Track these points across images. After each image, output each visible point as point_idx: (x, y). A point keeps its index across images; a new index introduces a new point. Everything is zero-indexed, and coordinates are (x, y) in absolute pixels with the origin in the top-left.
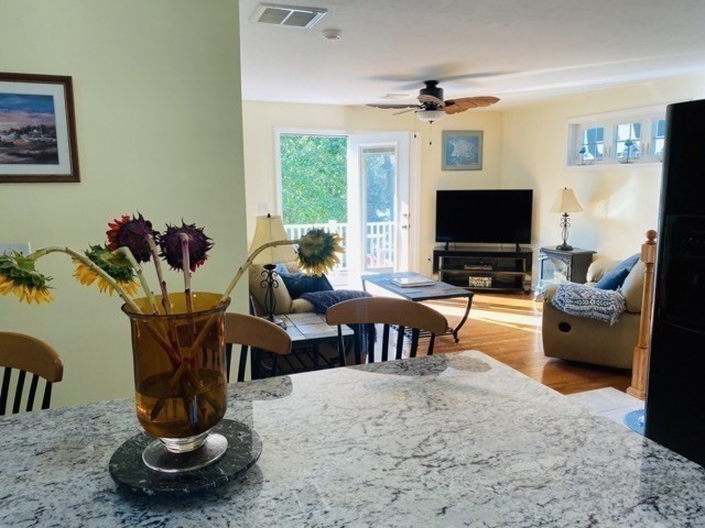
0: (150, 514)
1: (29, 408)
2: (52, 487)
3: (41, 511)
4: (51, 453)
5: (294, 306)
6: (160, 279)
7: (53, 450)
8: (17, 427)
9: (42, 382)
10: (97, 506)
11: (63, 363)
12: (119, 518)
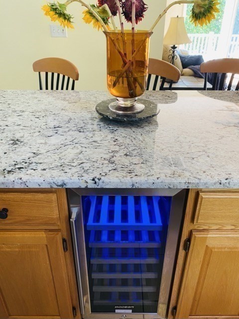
0: (110, 127)
1: (67, 89)
2: (75, 113)
3: (71, 119)
4: (74, 104)
5: (183, 72)
6: (120, 21)
7: (75, 102)
8: (62, 94)
9: (71, 81)
10: (91, 121)
11: (79, 73)
12: (99, 126)
